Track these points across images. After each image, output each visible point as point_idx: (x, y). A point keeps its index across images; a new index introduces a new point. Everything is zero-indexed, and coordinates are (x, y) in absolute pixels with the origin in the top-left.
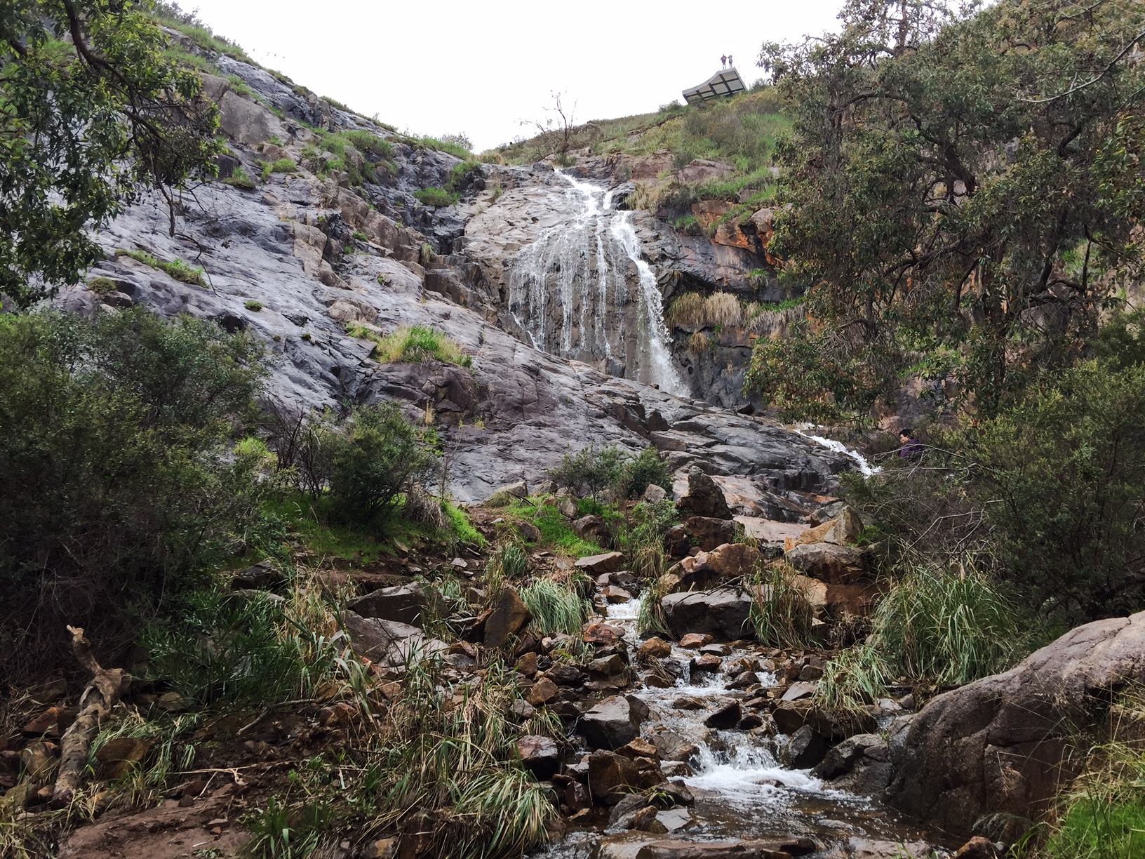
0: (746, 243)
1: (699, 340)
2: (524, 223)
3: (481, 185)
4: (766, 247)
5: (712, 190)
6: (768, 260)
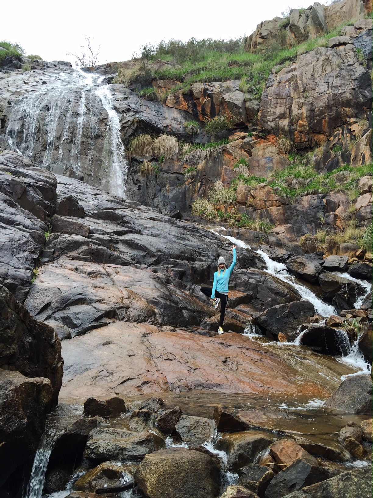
0: (186, 107)
1: (148, 166)
2: (35, 83)
3: (18, 66)
4: (199, 109)
5: (166, 73)
6: (200, 118)
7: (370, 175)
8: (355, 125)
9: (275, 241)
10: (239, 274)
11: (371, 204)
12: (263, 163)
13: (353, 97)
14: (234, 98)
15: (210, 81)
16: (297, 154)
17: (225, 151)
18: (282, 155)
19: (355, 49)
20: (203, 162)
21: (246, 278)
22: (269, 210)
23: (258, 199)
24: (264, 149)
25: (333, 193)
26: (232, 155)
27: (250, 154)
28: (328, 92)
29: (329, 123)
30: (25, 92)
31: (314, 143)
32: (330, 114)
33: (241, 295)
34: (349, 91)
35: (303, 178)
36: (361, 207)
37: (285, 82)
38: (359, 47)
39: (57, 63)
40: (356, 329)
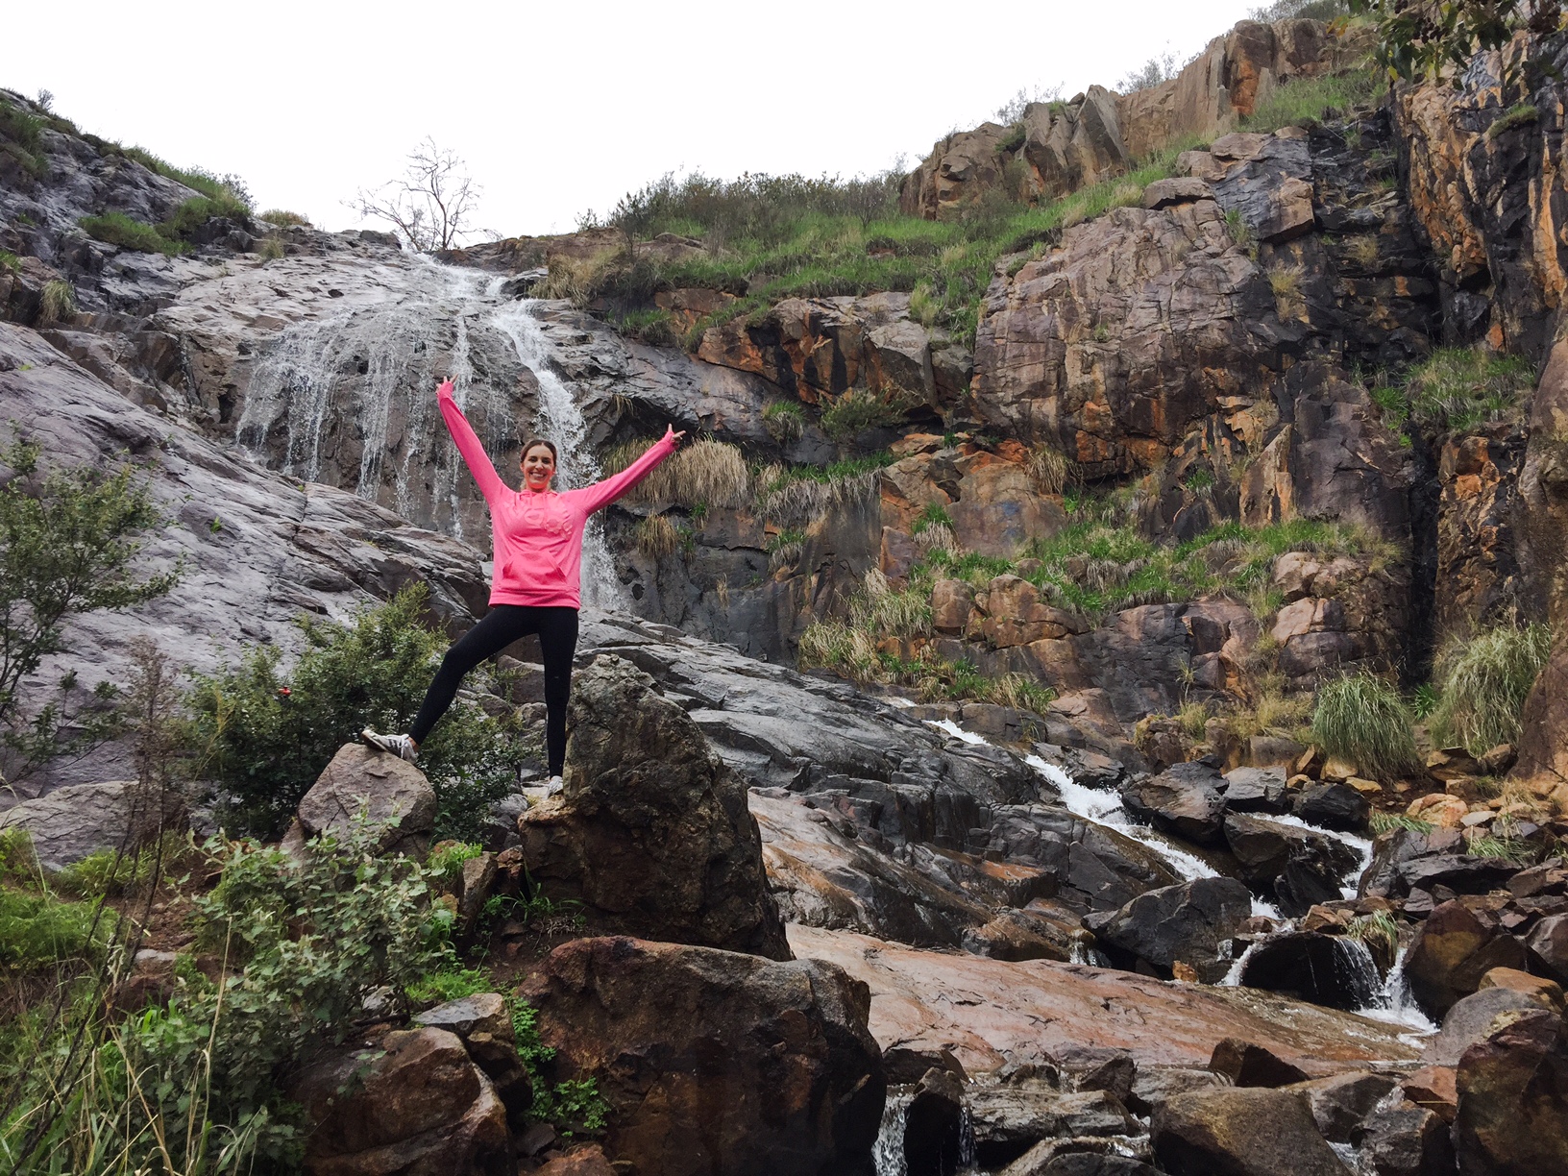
1: (660, 529)
2: (309, 295)
3: (244, 244)
4: (798, 369)
5: (696, 271)
6: (802, 393)
7: (1303, 550)
8: (1240, 415)
9: (1066, 735)
10: (1011, 817)
11: (1318, 628)
12: (994, 518)
13: (1229, 337)
14: (898, 339)
15: (824, 292)
16: (1086, 494)
17: (884, 486)
18: (1045, 497)
19: (1220, 212)
20: (823, 517)
21: (1029, 827)
22: (1034, 650)
23: (999, 619)
24: (994, 480)
25: (1207, 601)
26: (904, 497)
27: (954, 494)
28: (1160, 326)
29: (1168, 410)
30: (285, 319)
31: (1131, 462)
32: (1172, 384)
33: (1029, 873)
34: (1218, 323)
35: (1115, 558)
36: (1291, 638)
37: (1040, 300)
38: (1234, 206)
39: (356, 237)
40: (1388, 936)
